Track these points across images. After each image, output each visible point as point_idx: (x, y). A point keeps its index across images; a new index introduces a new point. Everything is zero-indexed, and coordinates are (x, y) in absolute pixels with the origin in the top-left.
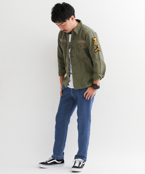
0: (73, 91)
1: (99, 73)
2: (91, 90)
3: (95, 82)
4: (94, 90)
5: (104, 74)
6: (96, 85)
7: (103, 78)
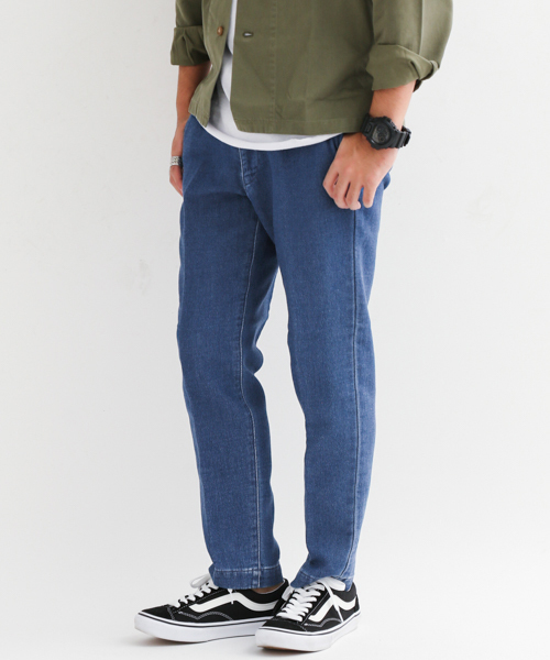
0: (249, 162)
1: (408, 46)
2: (356, 155)
3: (379, 108)
4: (378, 153)
5: (437, 51)
6: (385, 122)
7: (429, 76)
